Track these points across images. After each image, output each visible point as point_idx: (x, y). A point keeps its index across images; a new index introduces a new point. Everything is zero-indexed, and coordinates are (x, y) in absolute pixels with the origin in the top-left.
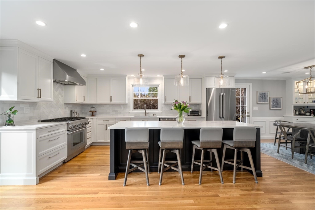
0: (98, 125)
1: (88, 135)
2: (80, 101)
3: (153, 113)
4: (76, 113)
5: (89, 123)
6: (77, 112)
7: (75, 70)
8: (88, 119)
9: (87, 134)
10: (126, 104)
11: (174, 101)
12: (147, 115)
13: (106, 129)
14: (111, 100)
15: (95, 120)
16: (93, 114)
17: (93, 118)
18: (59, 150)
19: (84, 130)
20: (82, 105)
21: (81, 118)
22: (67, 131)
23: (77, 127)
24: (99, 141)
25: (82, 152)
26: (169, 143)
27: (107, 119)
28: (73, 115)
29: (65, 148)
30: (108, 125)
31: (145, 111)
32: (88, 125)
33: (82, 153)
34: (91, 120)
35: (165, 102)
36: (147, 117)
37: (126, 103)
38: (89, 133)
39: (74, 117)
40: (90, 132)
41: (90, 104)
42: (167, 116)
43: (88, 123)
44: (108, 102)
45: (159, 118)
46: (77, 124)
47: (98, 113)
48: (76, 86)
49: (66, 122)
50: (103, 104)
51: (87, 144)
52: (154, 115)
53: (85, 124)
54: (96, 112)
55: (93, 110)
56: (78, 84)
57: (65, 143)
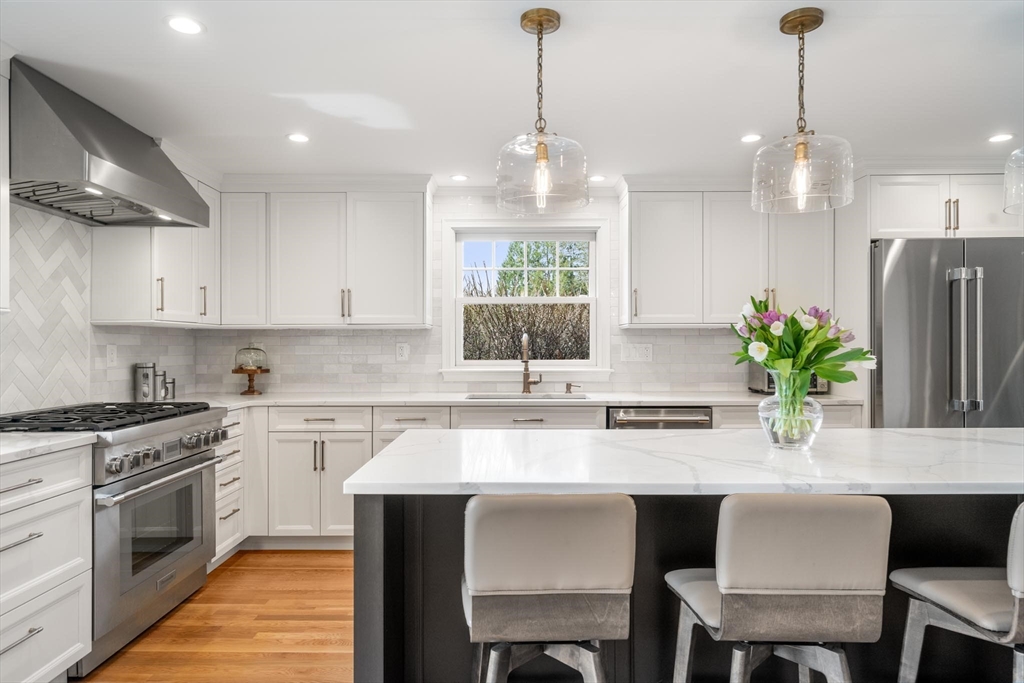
0: (280, 441)
1: (223, 499)
2: (182, 312)
3: (569, 379)
4: (159, 380)
5: (231, 432)
6: (164, 375)
7: (152, 142)
8: (224, 411)
9: (218, 495)
10: (422, 332)
11: (749, 310)
12: (532, 387)
13: (318, 465)
14: (346, 311)
15: (260, 415)
16: (252, 382)
17: (249, 407)
18: (31, 616)
19: (199, 473)
20: (197, 338)
21: (185, 409)
22: (95, 487)
23: (157, 464)
24: (280, 529)
25: (187, 600)
26: (778, 603)
27: (327, 414)
28: (145, 389)
29: (77, 590)
30: (331, 441)
31: (521, 368)
32: (224, 442)
33: (190, 606)
34: (242, 417)
35: (635, 320)
36: (536, 397)
37: (428, 326)
38: (231, 488)
39: (149, 400)
40: (237, 484)
41: (238, 330)
42: (640, 392)
43: (224, 435)
44: (330, 318)
45: (608, 408)
46: (158, 444)
47: (276, 376)
48: (157, 230)
49: (89, 437)
50: (305, 331)
51: (218, 549)
52: (569, 386)
53: (207, 442)
54: (267, 371)
55: (250, 360)
56: (165, 217)
57: (78, 561)
